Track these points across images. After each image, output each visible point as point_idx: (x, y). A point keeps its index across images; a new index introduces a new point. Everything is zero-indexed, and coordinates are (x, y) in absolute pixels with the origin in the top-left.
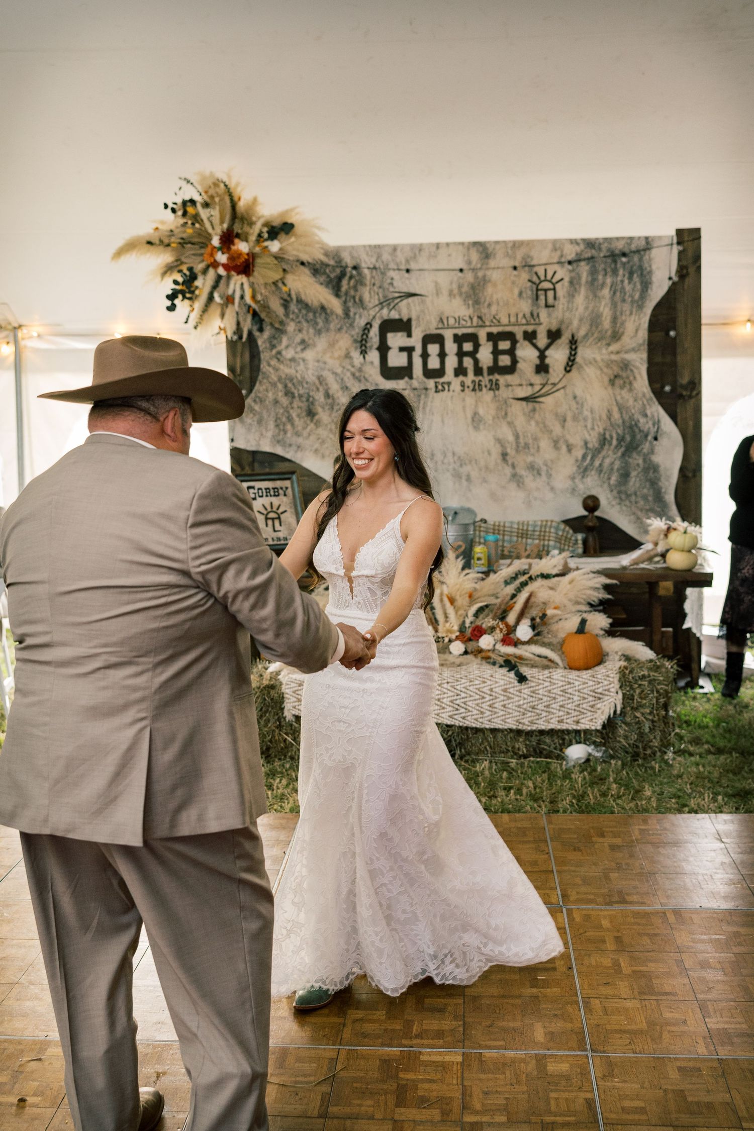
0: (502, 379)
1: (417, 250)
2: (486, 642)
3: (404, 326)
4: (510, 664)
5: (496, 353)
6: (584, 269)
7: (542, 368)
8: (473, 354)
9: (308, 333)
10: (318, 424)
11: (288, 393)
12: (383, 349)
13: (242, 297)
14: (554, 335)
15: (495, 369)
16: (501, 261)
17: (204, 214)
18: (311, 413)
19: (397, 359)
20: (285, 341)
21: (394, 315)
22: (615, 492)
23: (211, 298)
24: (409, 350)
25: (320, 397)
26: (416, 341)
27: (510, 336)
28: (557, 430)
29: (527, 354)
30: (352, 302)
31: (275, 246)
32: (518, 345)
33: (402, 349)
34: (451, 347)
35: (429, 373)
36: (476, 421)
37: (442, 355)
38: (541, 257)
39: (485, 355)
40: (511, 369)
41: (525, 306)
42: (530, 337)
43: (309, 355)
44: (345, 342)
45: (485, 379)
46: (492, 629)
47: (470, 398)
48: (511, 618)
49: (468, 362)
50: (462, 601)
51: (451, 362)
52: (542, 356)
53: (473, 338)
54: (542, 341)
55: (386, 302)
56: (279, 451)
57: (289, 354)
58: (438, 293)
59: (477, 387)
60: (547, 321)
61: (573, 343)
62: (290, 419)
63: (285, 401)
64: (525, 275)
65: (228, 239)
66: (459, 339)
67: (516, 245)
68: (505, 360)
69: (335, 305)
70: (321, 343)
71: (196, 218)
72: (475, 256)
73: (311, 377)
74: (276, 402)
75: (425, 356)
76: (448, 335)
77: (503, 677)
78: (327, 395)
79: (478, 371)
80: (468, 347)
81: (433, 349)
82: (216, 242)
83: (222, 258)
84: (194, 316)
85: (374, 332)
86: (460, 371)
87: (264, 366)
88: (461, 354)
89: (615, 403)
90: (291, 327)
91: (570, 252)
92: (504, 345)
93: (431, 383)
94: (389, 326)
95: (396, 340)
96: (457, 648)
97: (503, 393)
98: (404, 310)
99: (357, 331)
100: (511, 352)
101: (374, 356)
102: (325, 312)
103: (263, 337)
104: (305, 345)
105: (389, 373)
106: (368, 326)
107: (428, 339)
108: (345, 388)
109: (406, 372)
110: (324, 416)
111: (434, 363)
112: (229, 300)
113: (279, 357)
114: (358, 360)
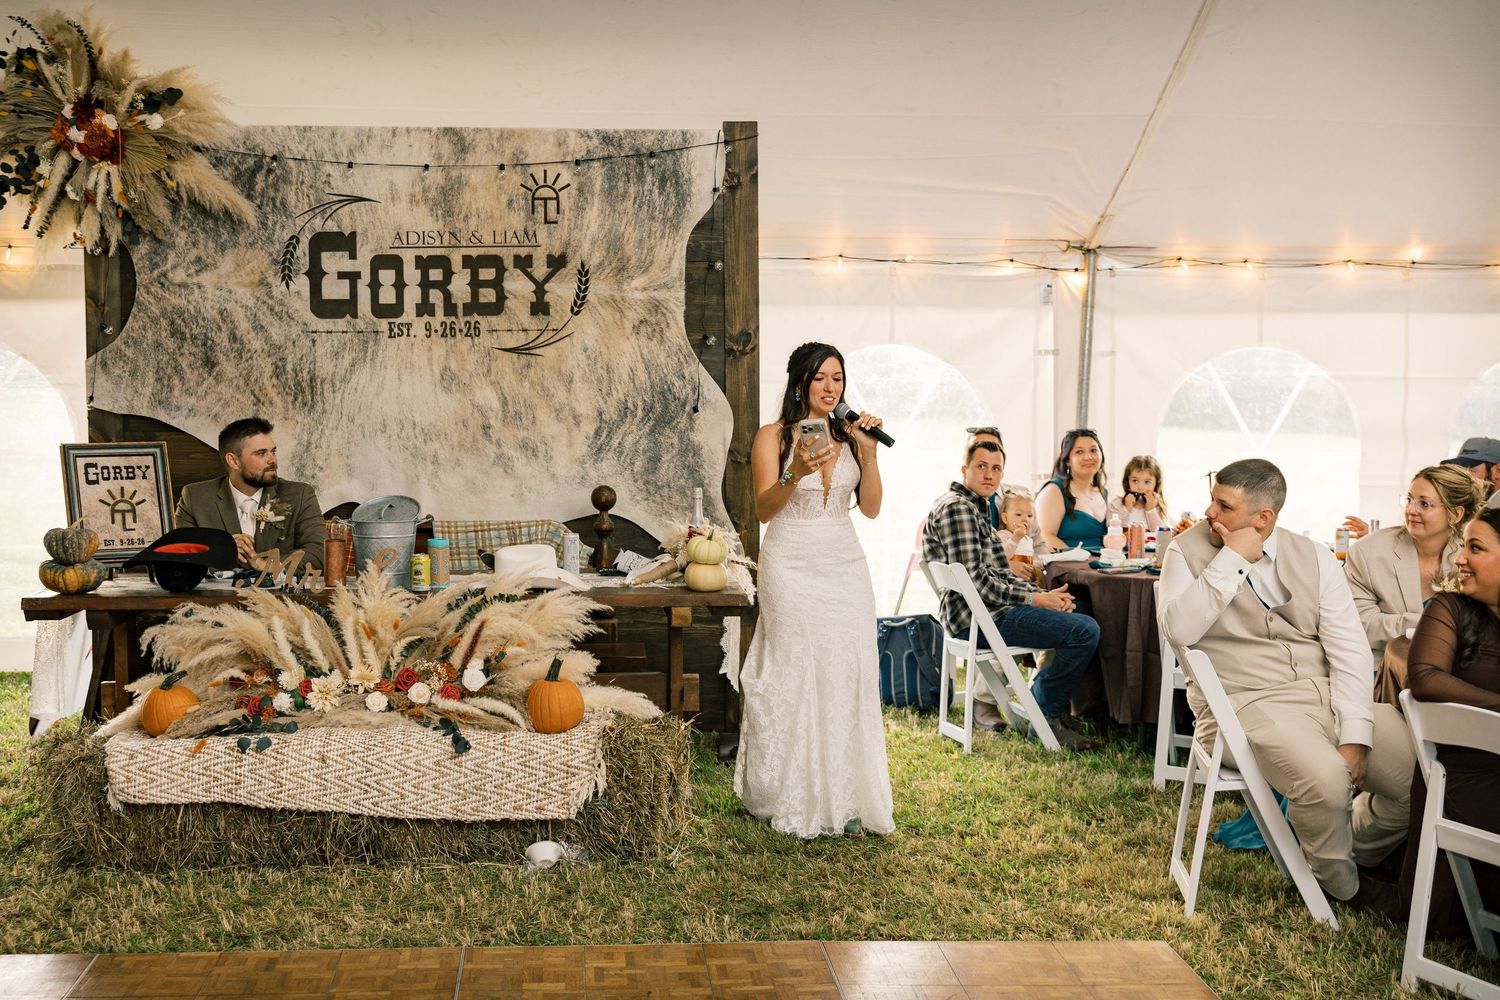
0: (485, 322)
1: (365, 136)
2: (419, 693)
3: (345, 242)
4: (447, 724)
5: (476, 284)
6: (597, 171)
7: (540, 308)
8: (442, 286)
9: (206, 248)
10: (219, 378)
11: (175, 333)
12: (316, 274)
13: (109, 193)
14: (557, 263)
15: (474, 307)
16: (482, 156)
17: (48, 71)
18: (209, 363)
19: (334, 289)
20: (172, 259)
21: (331, 226)
22: (640, 483)
23: (62, 194)
24: (353, 277)
25: (222, 339)
26: (362, 264)
27: (495, 262)
28: (561, 395)
29: (518, 286)
30: (273, 205)
31: (156, 121)
32: (507, 274)
33: (342, 275)
34: (412, 275)
35: (380, 310)
36: (448, 379)
37: (400, 285)
38: (539, 152)
39: (460, 286)
40: (497, 308)
41: (517, 221)
42: (524, 263)
43: (206, 278)
44: (259, 261)
45: (461, 321)
46: (426, 676)
47: (439, 347)
48: (456, 659)
49: (436, 296)
50: (386, 634)
51: (412, 295)
52: (540, 291)
53: (443, 263)
54: (540, 270)
55: (320, 208)
56: (162, 416)
57: (178, 277)
58: (394, 197)
59: (449, 332)
60: (547, 242)
61: (583, 273)
62: (178, 370)
63: (171, 344)
64: (514, 178)
65: (86, 109)
66: (423, 264)
67: (505, 135)
68: (488, 295)
69: (247, 210)
70: (227, 263)
71: (38, 78)
72: (446, 149)
73: (210, 312)
74: (158, 345)
75: (375, 285)
76: (408, 257)
77: (437, 743)
78: (233, 338)
79: (450, 309)
80: (436, 275)
81: (387, 276)
82: (67, 111)
83: (77, 135)
84: (37, 219)
85: (303, 249)
86: (425, 308)
87: (141, 294)
88: (426, 285)
89: (640, 358)
90: (181, 239)
91: (577, 148)
92: (488, 274)
93: (383, 324)
94: (325, 242)
95: (333, 262)
96: (377, 701)
97: (485, 340)
98: (345, 220)
99: (278, 248)
100: (497, 284)
101: (302, 284)
102: (230, 220)
103: (140, 252)
104: (201, 265)
105: (323, 308)
106: (294, 241)
107: (379, 262)
108: (259, 328)
109: (347, 308)
110: (228, 367)
111: (387, 296)
112: (89, 198)
113: (163, 281)
114: (279, 288)
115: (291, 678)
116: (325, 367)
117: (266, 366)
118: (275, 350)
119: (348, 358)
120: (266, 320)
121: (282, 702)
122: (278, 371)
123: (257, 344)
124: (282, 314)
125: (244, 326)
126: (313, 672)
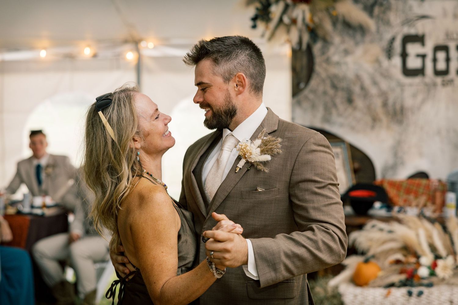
3: (419, 39)
9: (349, 43)
10: (355, 108)
11: (334, 87)
12: (404, 55)
13: (304, 19)
18: (350, 101)
19: (413, 63)
20: (332, 50)
21: (413, 31)
23: (281, 21)
24: (423, 56)
25: (357, 89)
26: (428, 49)
30: (382, 22)
33: (418, 56)
34: (454, 54)
35: (438, 73)
37: (448, 60)
43: (349, 59)
44: (375, 50)
51: (454, 65)
55: (408, 22)
57: (335, 58)
58: (445, 14)
62: (335, 105)
63: (331, 92)
69: (371, 23)
70: (359, 51)
73: (350, 75)
74: (325, 93)
75: (435, 60)
76: (452, 45)
78: (363, 88)
81: (441, 55)
84: (268, 34)
85: (398, 45)
87: (318, 68)
90: (337, 39)
93: (439, 80)
94: (408, 39)
95: (413, 49)
98: (419, 28)
99: (385, 43)
101: (397, 61)
102: (362, 29)
103: (317, 48)
104: (347, 52)
105: (408, 72)
106: (393, 40)
107: (438, 48)
108: (375, 83)
109: (419, 72)
110: (359, 103)
111: (441, 66)
112: (294, 22)
113: (328, 61)
114: (385, 63)
115: (427, 259)
116: (409, 102)
117: (378, 103)
118: (384, 95)
119: (420, 97)
120: (379, 79)
121: (423, 272)
122: (385, 104)
123: (373, 91)
124: (387, 75)
125: (367, 82)
126: (438, 257)
